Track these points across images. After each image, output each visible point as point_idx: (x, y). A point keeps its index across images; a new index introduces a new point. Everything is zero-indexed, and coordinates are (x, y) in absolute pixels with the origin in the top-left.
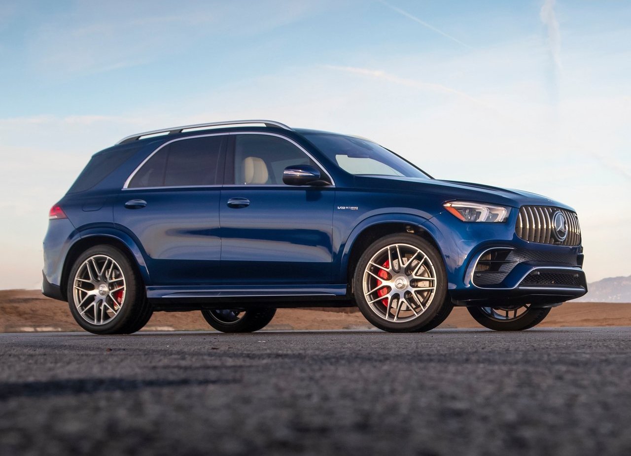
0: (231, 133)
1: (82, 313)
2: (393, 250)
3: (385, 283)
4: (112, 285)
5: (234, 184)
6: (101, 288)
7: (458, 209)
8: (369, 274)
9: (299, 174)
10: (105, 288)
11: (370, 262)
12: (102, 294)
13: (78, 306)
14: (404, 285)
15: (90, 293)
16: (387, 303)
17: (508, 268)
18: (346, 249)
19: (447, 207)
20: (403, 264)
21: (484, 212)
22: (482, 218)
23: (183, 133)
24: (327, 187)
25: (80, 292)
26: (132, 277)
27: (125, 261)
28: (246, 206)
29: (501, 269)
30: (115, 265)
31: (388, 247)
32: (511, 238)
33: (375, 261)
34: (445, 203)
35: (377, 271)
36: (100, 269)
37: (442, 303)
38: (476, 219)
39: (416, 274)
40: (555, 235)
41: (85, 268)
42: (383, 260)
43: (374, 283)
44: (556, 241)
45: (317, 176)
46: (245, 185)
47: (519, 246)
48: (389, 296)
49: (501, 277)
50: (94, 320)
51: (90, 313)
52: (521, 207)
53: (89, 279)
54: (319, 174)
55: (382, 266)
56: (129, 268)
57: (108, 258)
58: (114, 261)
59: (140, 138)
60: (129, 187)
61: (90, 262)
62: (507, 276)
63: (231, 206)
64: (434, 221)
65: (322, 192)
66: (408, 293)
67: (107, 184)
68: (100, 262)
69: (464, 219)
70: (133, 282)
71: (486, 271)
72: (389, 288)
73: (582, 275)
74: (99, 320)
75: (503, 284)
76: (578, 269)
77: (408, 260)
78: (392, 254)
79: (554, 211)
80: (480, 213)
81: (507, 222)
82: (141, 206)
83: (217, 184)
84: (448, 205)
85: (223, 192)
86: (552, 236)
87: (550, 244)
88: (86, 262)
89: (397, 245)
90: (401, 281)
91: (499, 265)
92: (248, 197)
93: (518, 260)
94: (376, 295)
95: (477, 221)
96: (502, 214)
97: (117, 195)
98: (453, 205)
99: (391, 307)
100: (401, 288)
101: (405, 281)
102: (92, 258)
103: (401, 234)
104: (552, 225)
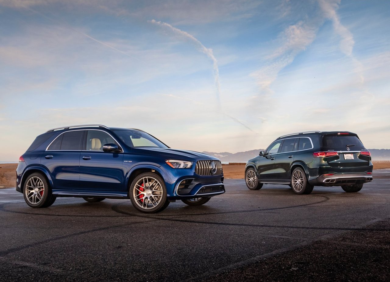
0: (86, 130)
1: (28, 199)
2: (145, 179)
3: (142, 193)
4: (40, 189)
5: (86, 150)
6: (35, 190)
7: (171, 163)
8: (136, 189)
9: (110, 147)
10: (37, 190)
11: (136, 184)
12: (36, 192)
13: (27, 196)
14: (150, 194)
15: (31, 191)
16: (143, 201)
17: (191, 187)
18: (128, 176)
19: (167, 162)
20: (149, 185)
21: (182, 164)
22: (181, 167)
23: (70, 129)
24: (121, 152)
25: (28, 191)
26: (47, 186)
27: (44, 179)
28: (90, 159)
29: (189, 187)
30: (40, 180)
31: (143, 178)
32: (193, 174)
33: (138, 184)
34: (166, 161)
35: (139, 188)
36: (35, 182)
37: (165, 201)
38: (179, 167)
39: (154, 189)
40: (211, 171)
41: (30, 181)
42: (141, 183)
43: (138, 193)
44: (212, 174)
45: (116, 148)
46: (90, 150)
47: (196, 177)
48: (144, 198)
49: (188, 191)
50: (32, 202)
51: (31, 199)
52: (198, 161)
53: (31, 186)
54: (117, 147)
55: (141, 185)
56: (46, 182)
57: (38, 178)
58: (40, 179)
59: (54, 131)
60: (48, 150)
61: (32, 179)
62: (191, 190)
63: (84, 159)
64: (162, 168)
65: (119, 154)
66: (151, 197)
67: (40, 148)
68: (35, 179)
69: (174, 167)
70: (47, 188)
71: (183, 188)
72: (144, 195)
73: (223, 186)
74: (34, 202)
75: (190, 194)
76: (221, 184)
77: (152, 183)
78: (145, 181)
79: (211, 162)
80: (181, 164)
81: (191, 167)
82: (51, 158)
83: (80, 150)
84: (167, 161)
85: (81, 153)
86: (210, 172)
87: (210, 175)
88: (30, 179)
89: (147, 177)
90: (148, 192)
91: (188, 186)
92: (91, 155)
93: (196, 183)
94: (138, 197)
95: (179, 168)
96: (189, 164)
97: (43, 153)
98: (169, 161)
99: (144, 202)
100: (148, 195)
101: (150, 192)
102: (32, 178)
103: (148, 173)
104: (211, 167)
